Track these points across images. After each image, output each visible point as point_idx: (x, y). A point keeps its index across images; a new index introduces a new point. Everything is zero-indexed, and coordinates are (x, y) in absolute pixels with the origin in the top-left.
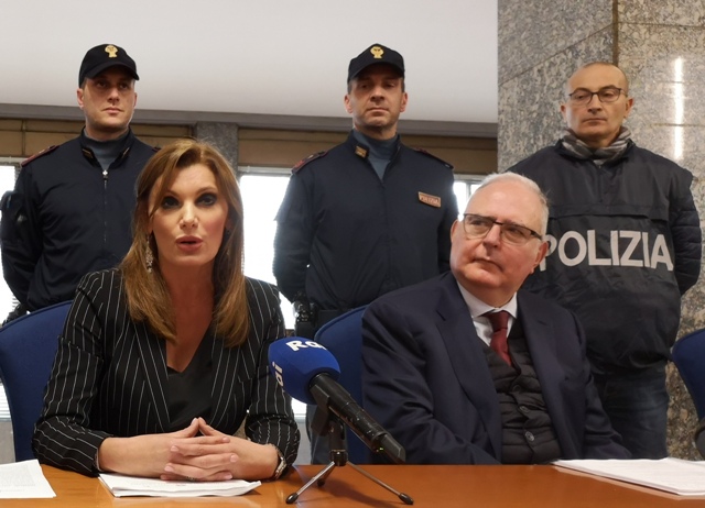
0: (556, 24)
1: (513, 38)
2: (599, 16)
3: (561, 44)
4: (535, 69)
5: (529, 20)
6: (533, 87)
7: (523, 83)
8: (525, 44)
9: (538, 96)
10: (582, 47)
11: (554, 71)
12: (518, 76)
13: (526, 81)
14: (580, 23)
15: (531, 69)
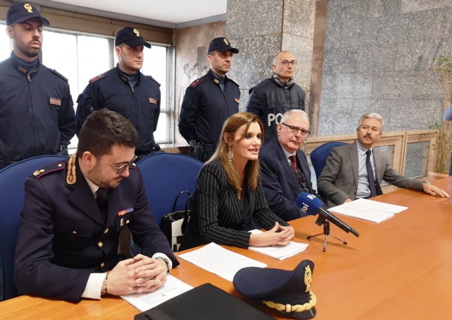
0: (256, 24)
1: (234, 23)
2: (275, 27)
3: (257, 33)
4: (245, 39)
5: (243, 19)
6: (244, 46)
7: (239, 43)
8: (240, 28)
9: (245, 50)
10: (267, 37)
11: (254, 42)
12: (236, 39)
13: (241, 43)
14: (267, 28)
15: (243, 38)
